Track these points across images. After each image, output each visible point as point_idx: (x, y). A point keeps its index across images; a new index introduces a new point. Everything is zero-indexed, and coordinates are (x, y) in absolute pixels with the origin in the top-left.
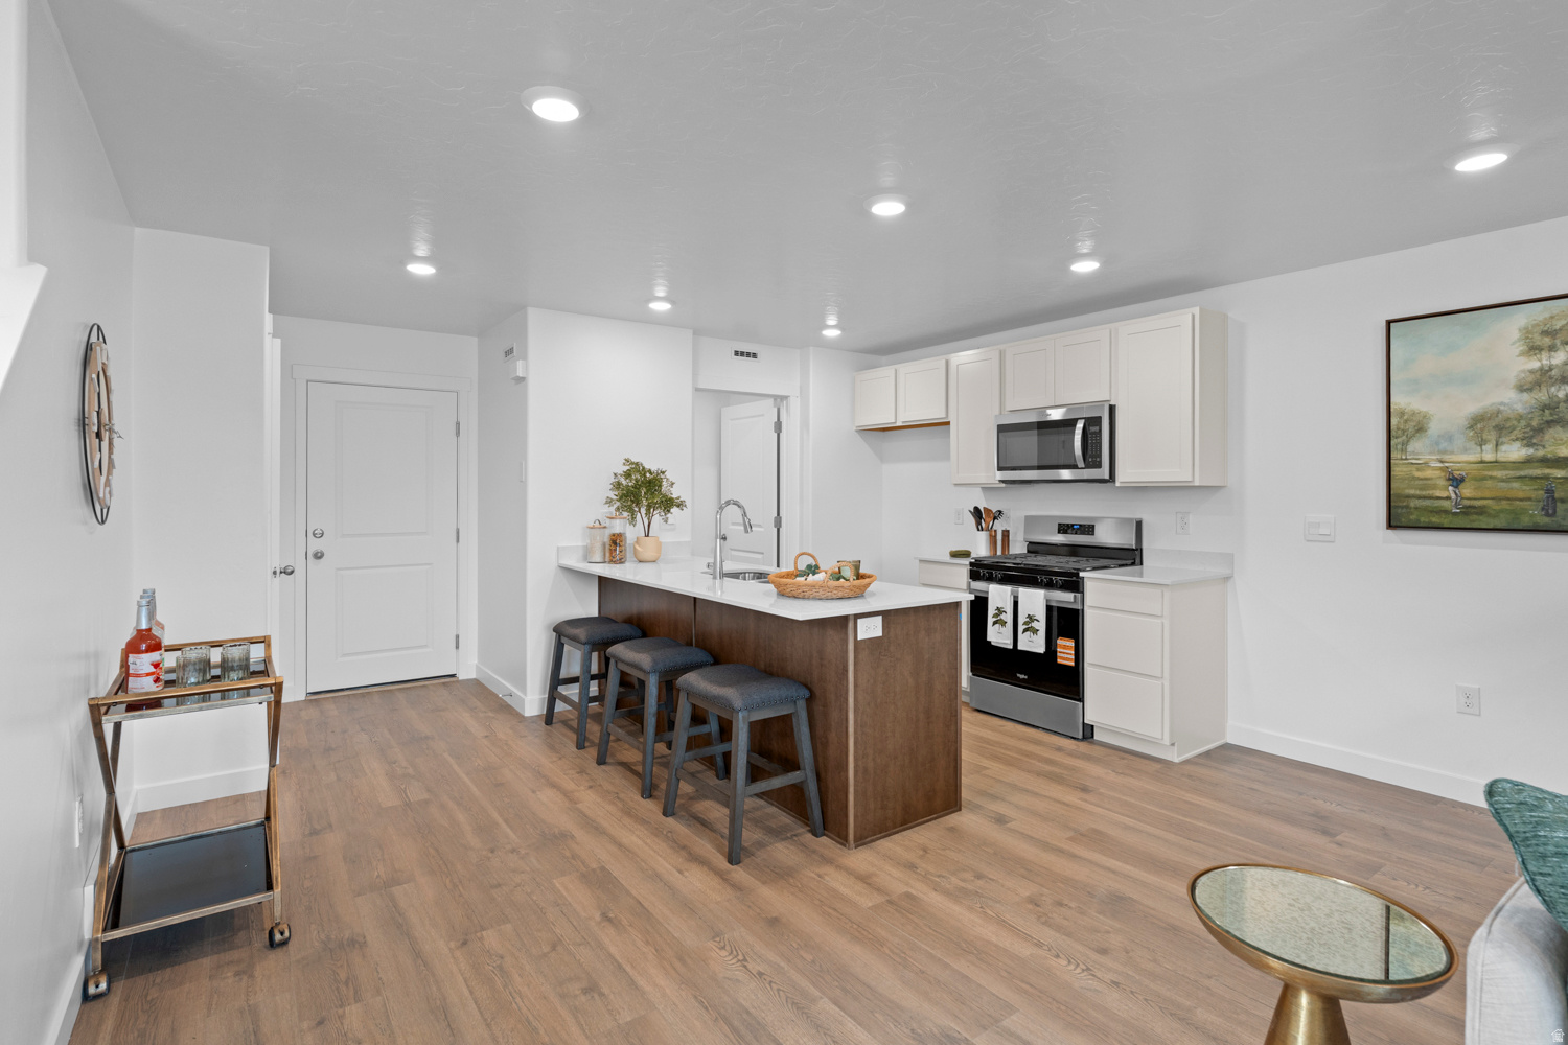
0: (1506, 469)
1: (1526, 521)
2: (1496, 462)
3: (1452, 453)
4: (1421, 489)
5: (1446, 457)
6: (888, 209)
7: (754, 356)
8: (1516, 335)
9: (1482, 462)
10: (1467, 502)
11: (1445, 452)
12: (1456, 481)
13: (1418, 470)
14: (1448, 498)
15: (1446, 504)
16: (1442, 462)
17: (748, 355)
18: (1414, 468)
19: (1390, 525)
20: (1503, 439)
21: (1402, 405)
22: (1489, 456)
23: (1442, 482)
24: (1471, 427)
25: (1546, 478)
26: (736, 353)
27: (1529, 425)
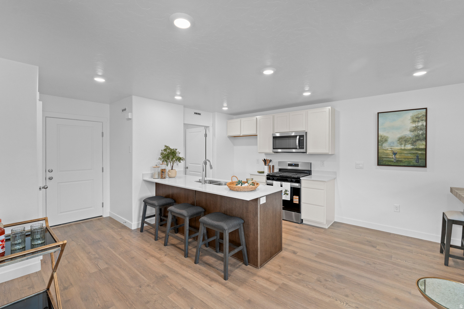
0: (407, 151)
1: (412, 164)
2: (405, 149)
3: (394, 147)
4: (386, 156)
5: (392, 148)
6: (268, 72)
7: (200, 114)
8: (410, 118)
9: (401, 149)
10: (397, 159)
11: (392, 146)
12: (395, 154)
13: (385, 151)
14: (393, 158)
15: (392, 160)
16: (391, 149)
17: (198, 114)
18: (384, 150)
19: (378, 165)
20: (406, 144)
21: (381, 134)
22: (403, 148)
23: (391, 154)
24: (399, 140)
25: (417, 153)
26: (195, 113)
27: (413, 140)
